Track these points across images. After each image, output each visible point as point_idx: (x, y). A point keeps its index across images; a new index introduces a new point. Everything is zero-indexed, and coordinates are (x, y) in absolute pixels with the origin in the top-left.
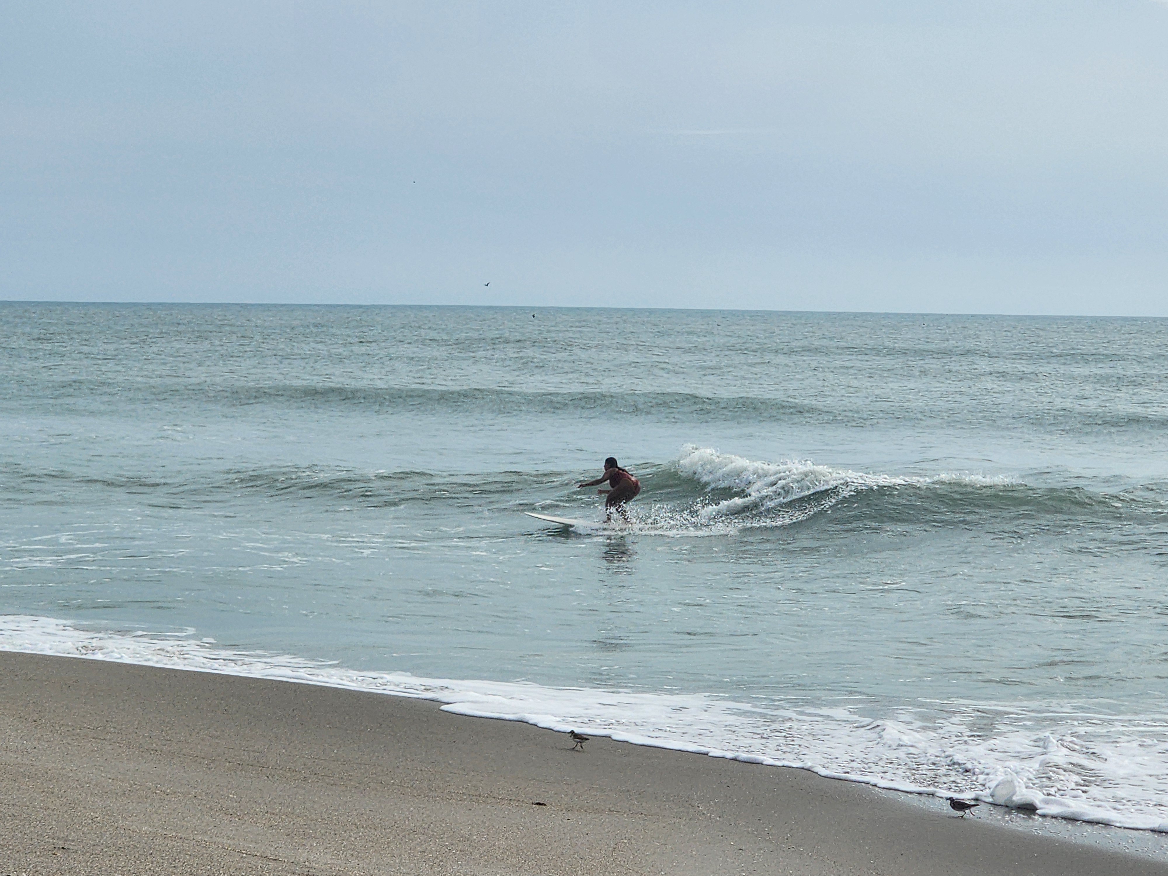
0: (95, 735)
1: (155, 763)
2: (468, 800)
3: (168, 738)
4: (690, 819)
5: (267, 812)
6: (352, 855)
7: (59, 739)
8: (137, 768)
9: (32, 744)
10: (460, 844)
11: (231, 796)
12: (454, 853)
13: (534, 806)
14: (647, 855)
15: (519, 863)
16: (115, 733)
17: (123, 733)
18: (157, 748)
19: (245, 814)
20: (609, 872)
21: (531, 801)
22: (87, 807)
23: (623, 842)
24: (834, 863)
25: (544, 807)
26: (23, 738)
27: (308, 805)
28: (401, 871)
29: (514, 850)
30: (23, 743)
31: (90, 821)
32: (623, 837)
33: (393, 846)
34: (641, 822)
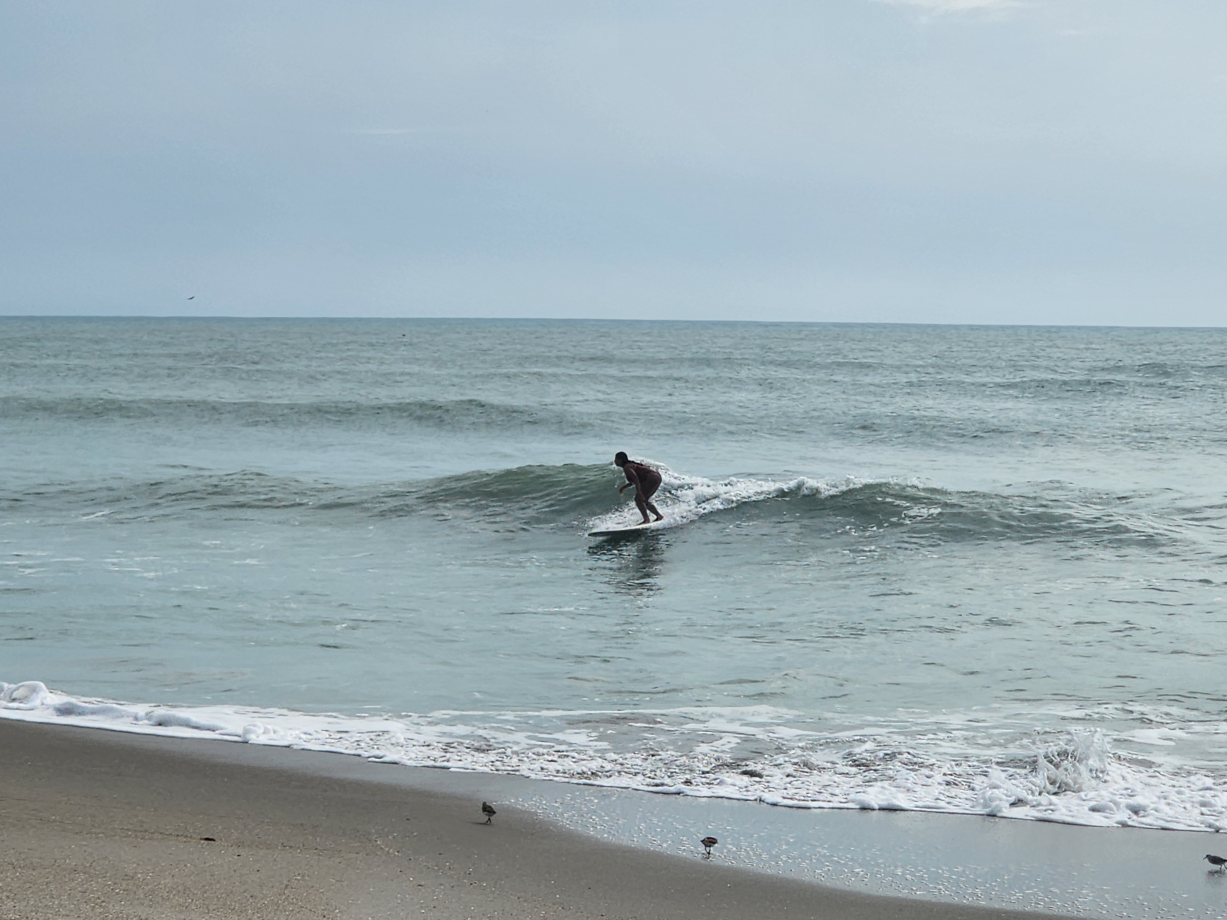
2: (133, 835)
4: (367, 855)
6: (8, 897)
10: (124, 883)
12: (117, 894)
13: (202, 841)
14: (321, 892)
15: (185, 903)
20: (281, 911)
21: (199, 837)
23: (296, 879)
24: (518, 898)
25: (213, 842)
28: (60, 913)
29: (181, 888)
32: (297, 874)
33: (52, 887)
34: (316, 857)
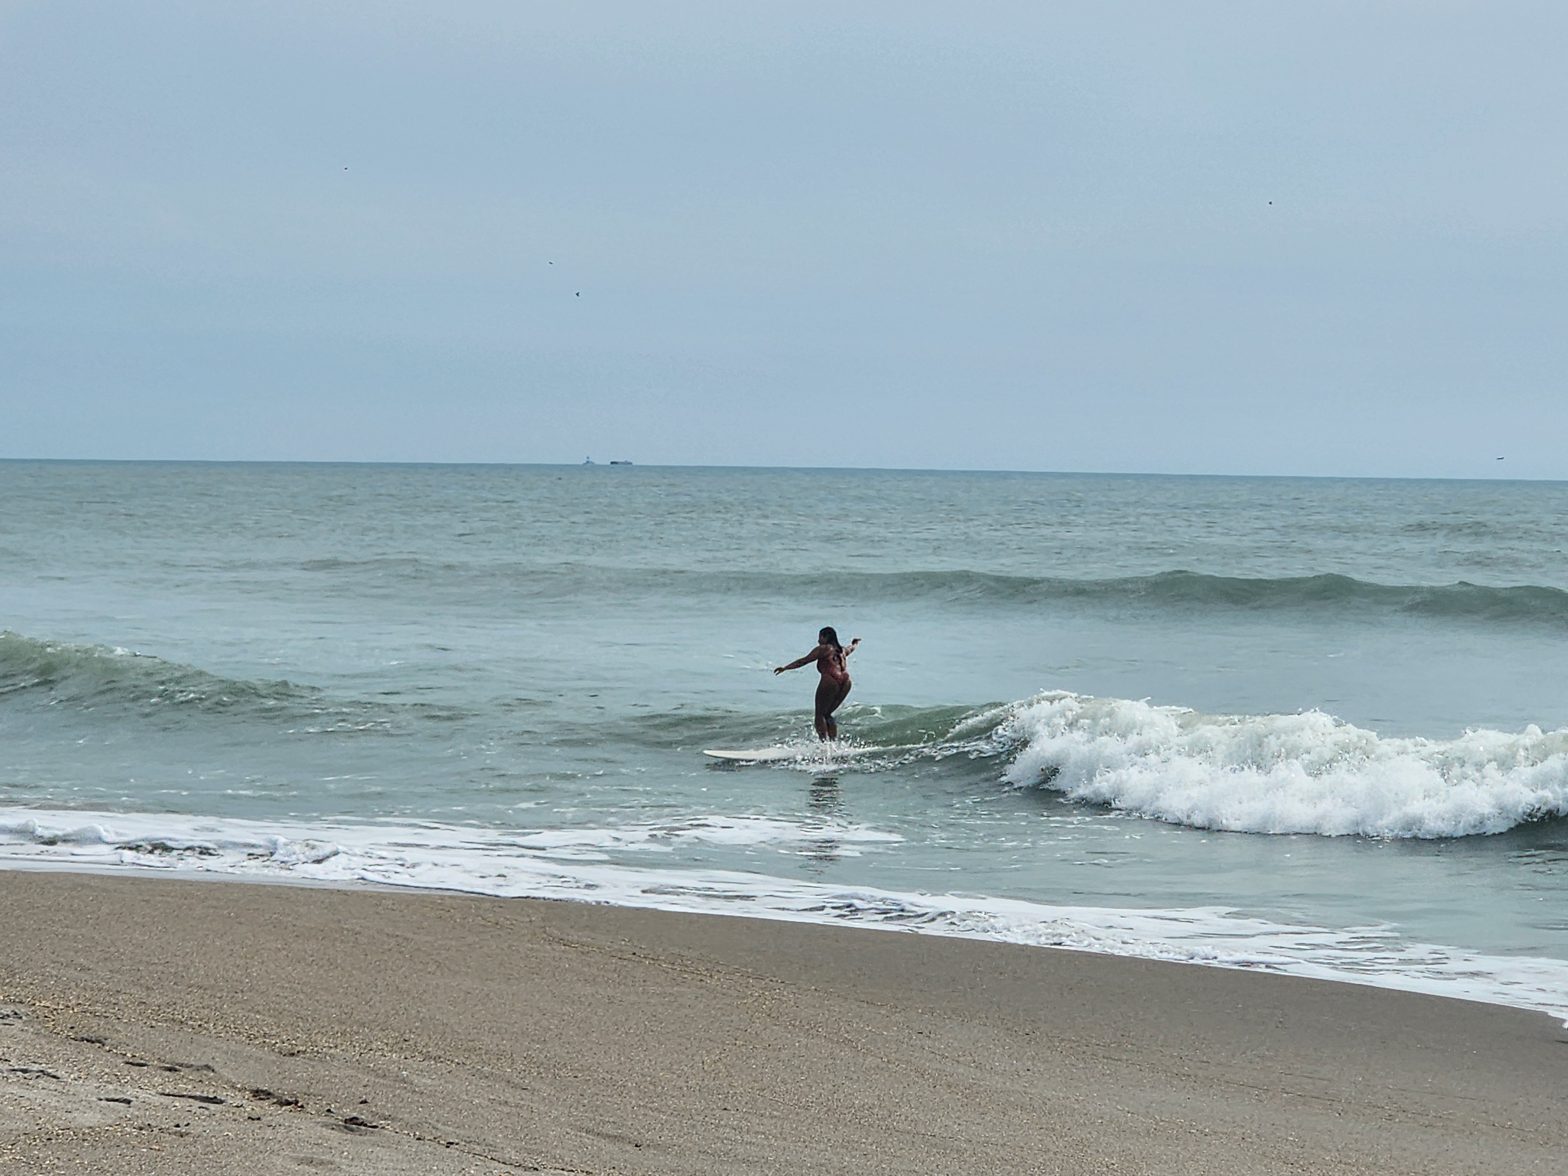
0: (1107, 1054)
1: (1188, 1093)
3: (1205, 1059)
5: (1340, 1162)
7: (1060, 1059)
8: (1163, 1099)
9: (1024, 1064)
11: (1291, 1139)
16: (1133, 1051)
17: (1145, 1051)
18: (1190, 1072)
19: (1311, 1164)
22: (1100, 1150)
26: (1013, 1056)
27: (1395, 1153)
30: (1012, 1064)
31: (1105, 1169)
